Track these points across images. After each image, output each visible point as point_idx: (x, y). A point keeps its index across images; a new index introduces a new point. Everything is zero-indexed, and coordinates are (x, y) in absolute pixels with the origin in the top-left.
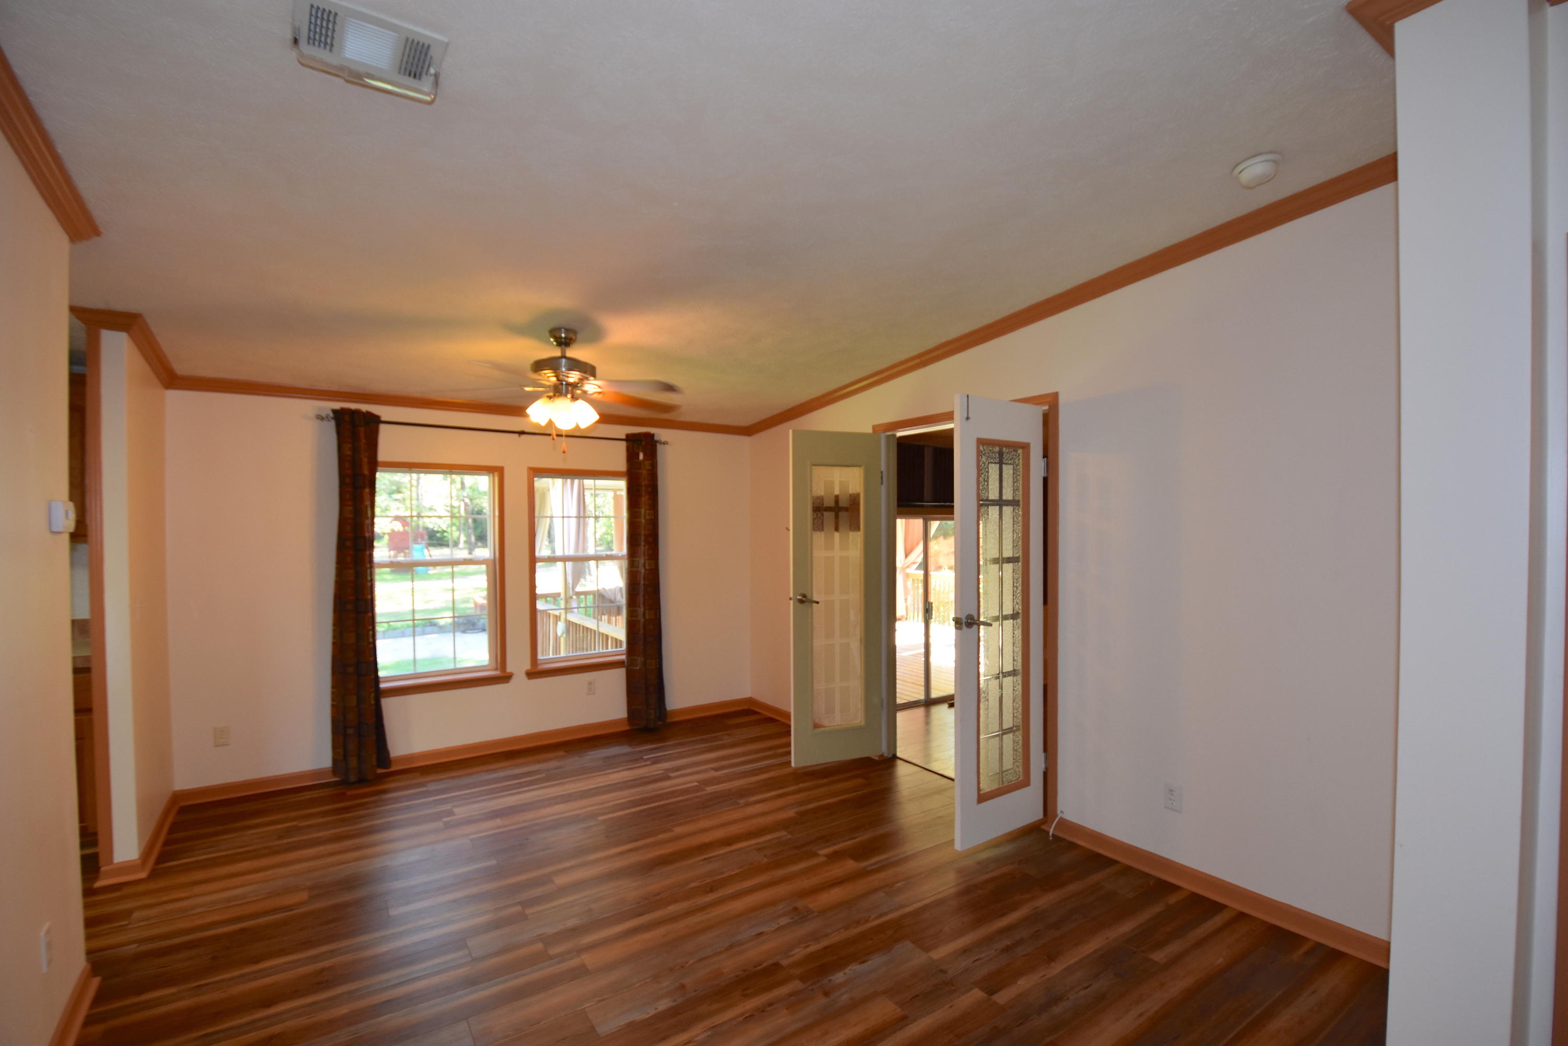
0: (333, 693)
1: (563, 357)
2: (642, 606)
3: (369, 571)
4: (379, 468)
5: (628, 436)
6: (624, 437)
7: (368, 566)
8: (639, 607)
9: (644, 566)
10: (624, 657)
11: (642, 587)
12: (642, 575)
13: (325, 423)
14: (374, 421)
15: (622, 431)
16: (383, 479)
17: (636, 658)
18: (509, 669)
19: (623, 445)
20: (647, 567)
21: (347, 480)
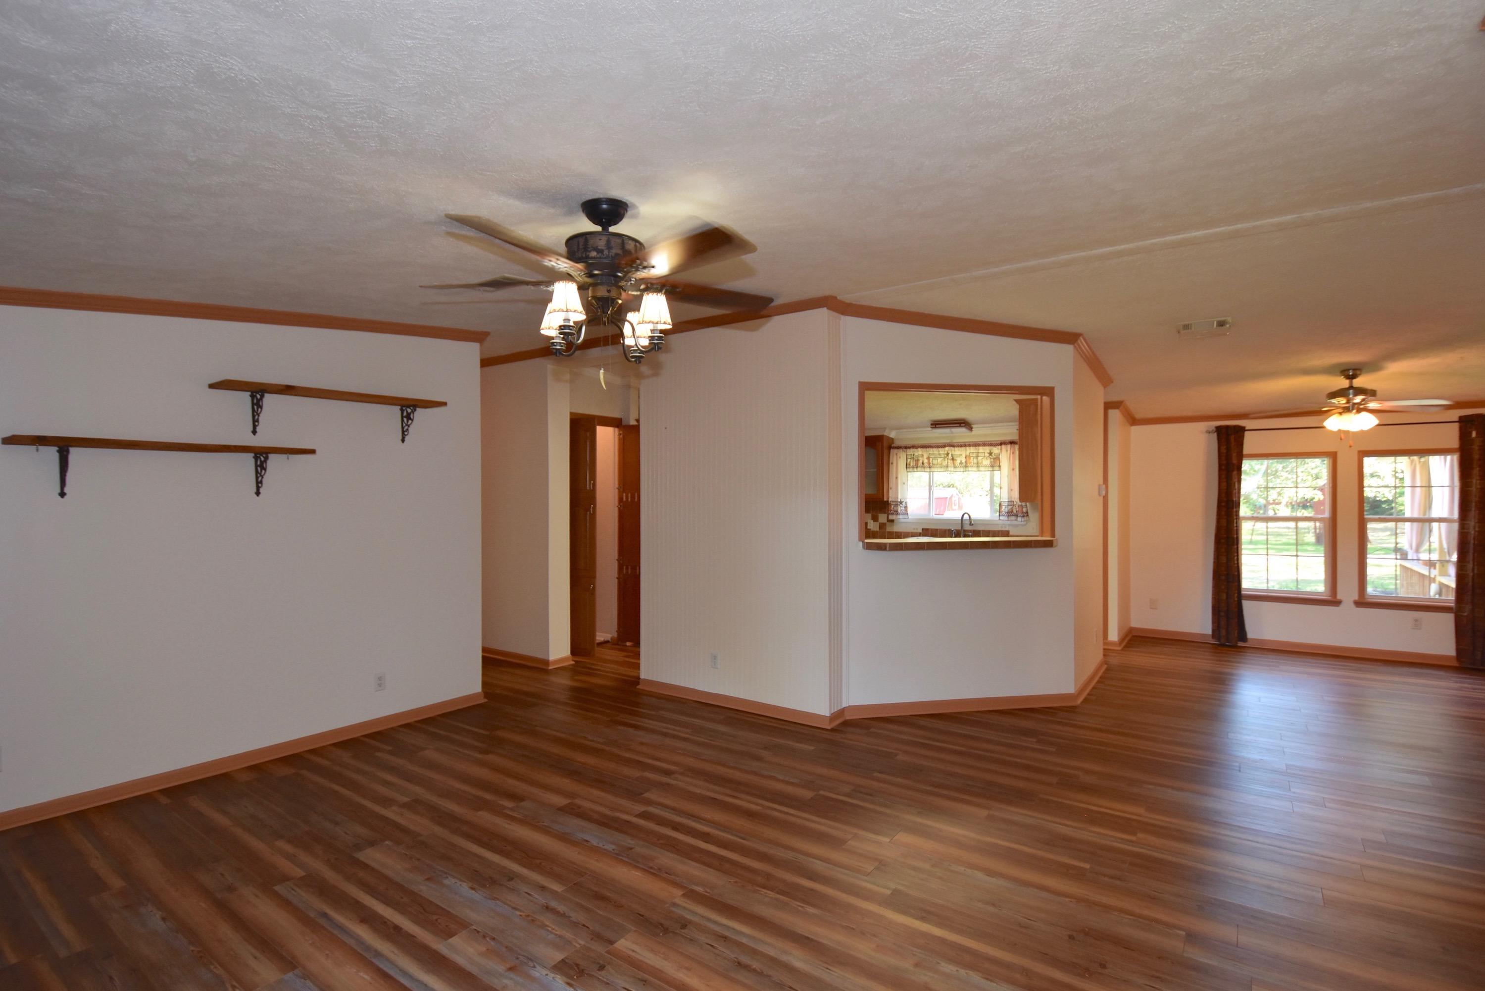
0: (1213, 591)
1: (1351, 387)
2: (1471, 562)
3: (1235, 521)
4: (1244, 459)
5: (1460, 418)
6: (1457, 419)
7: (1235, 517)
8: (1469, 562)
9: (1475, 528)
10: (1453, 605)
11: (1471, 546)
12: (1472, 536)
13: (1211, 435)
14: (1241, 430)
15: (1455, 414)
16: (1246, 465)
17: (1464, 605)
18: (1339, 597)
19: (1457, 425)
20: (1477, 529)
21: (1223, 467)
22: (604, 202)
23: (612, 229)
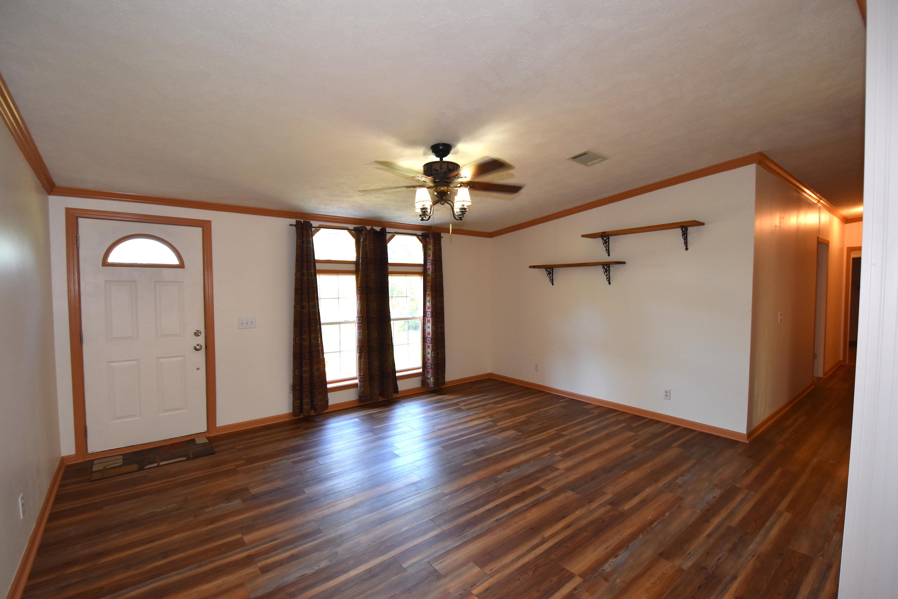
22: (441, 145)
23: (445, 159)
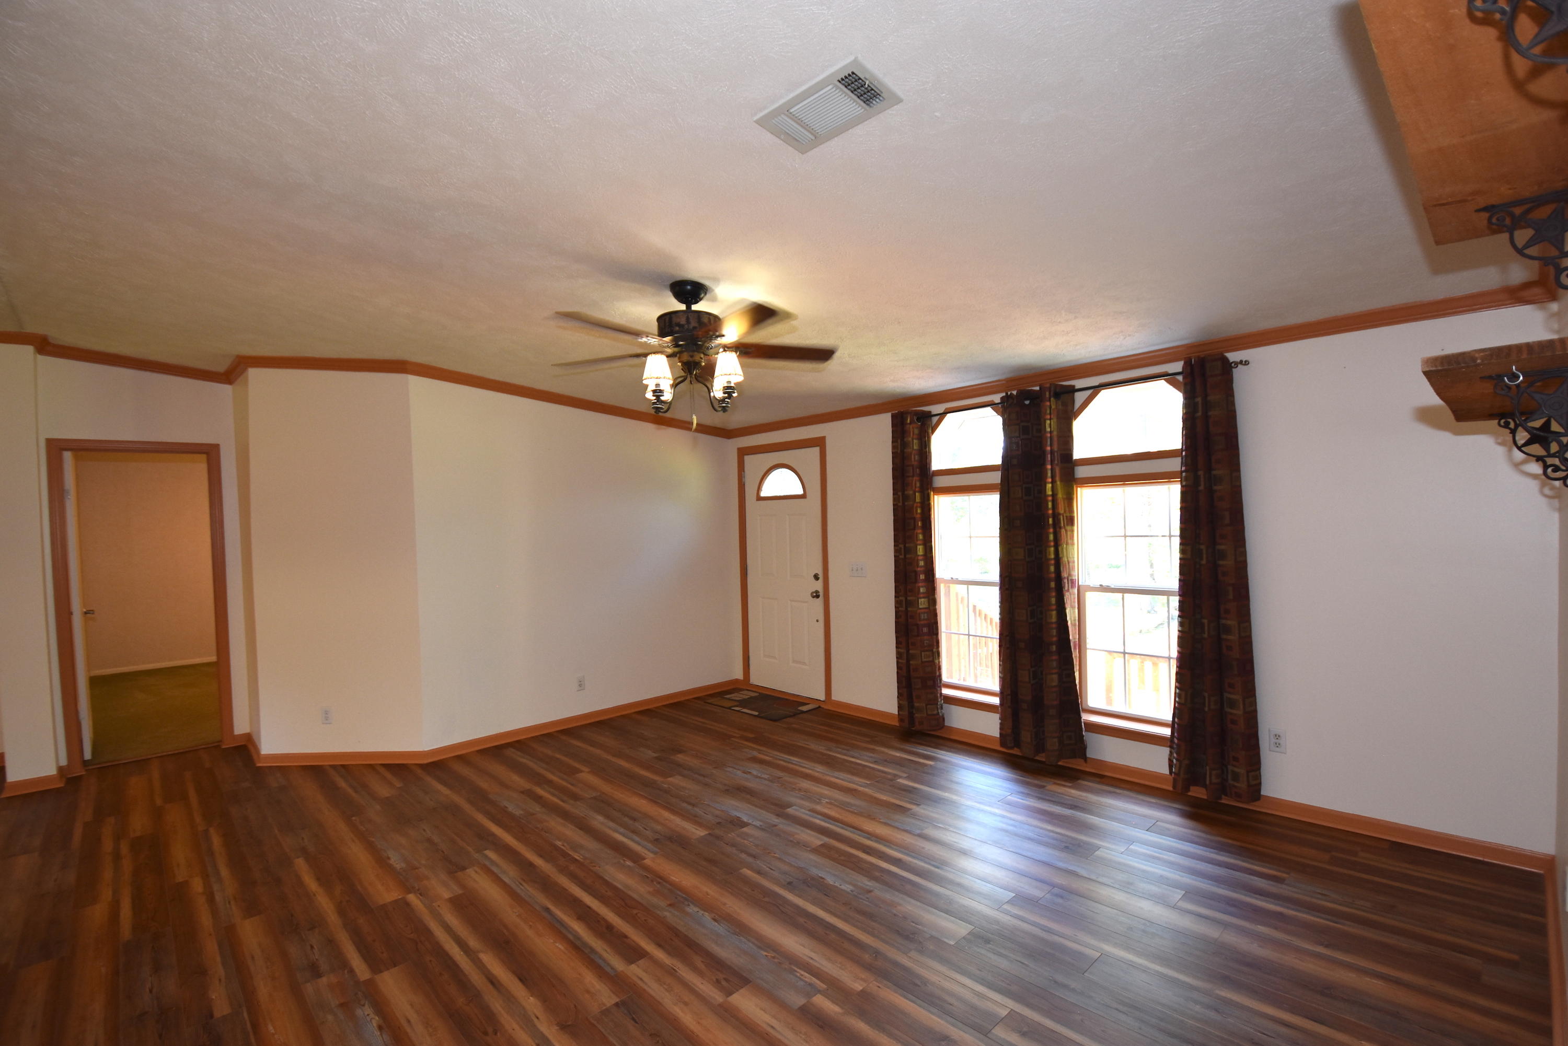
22: (687, 284)
23: (695, 307)
